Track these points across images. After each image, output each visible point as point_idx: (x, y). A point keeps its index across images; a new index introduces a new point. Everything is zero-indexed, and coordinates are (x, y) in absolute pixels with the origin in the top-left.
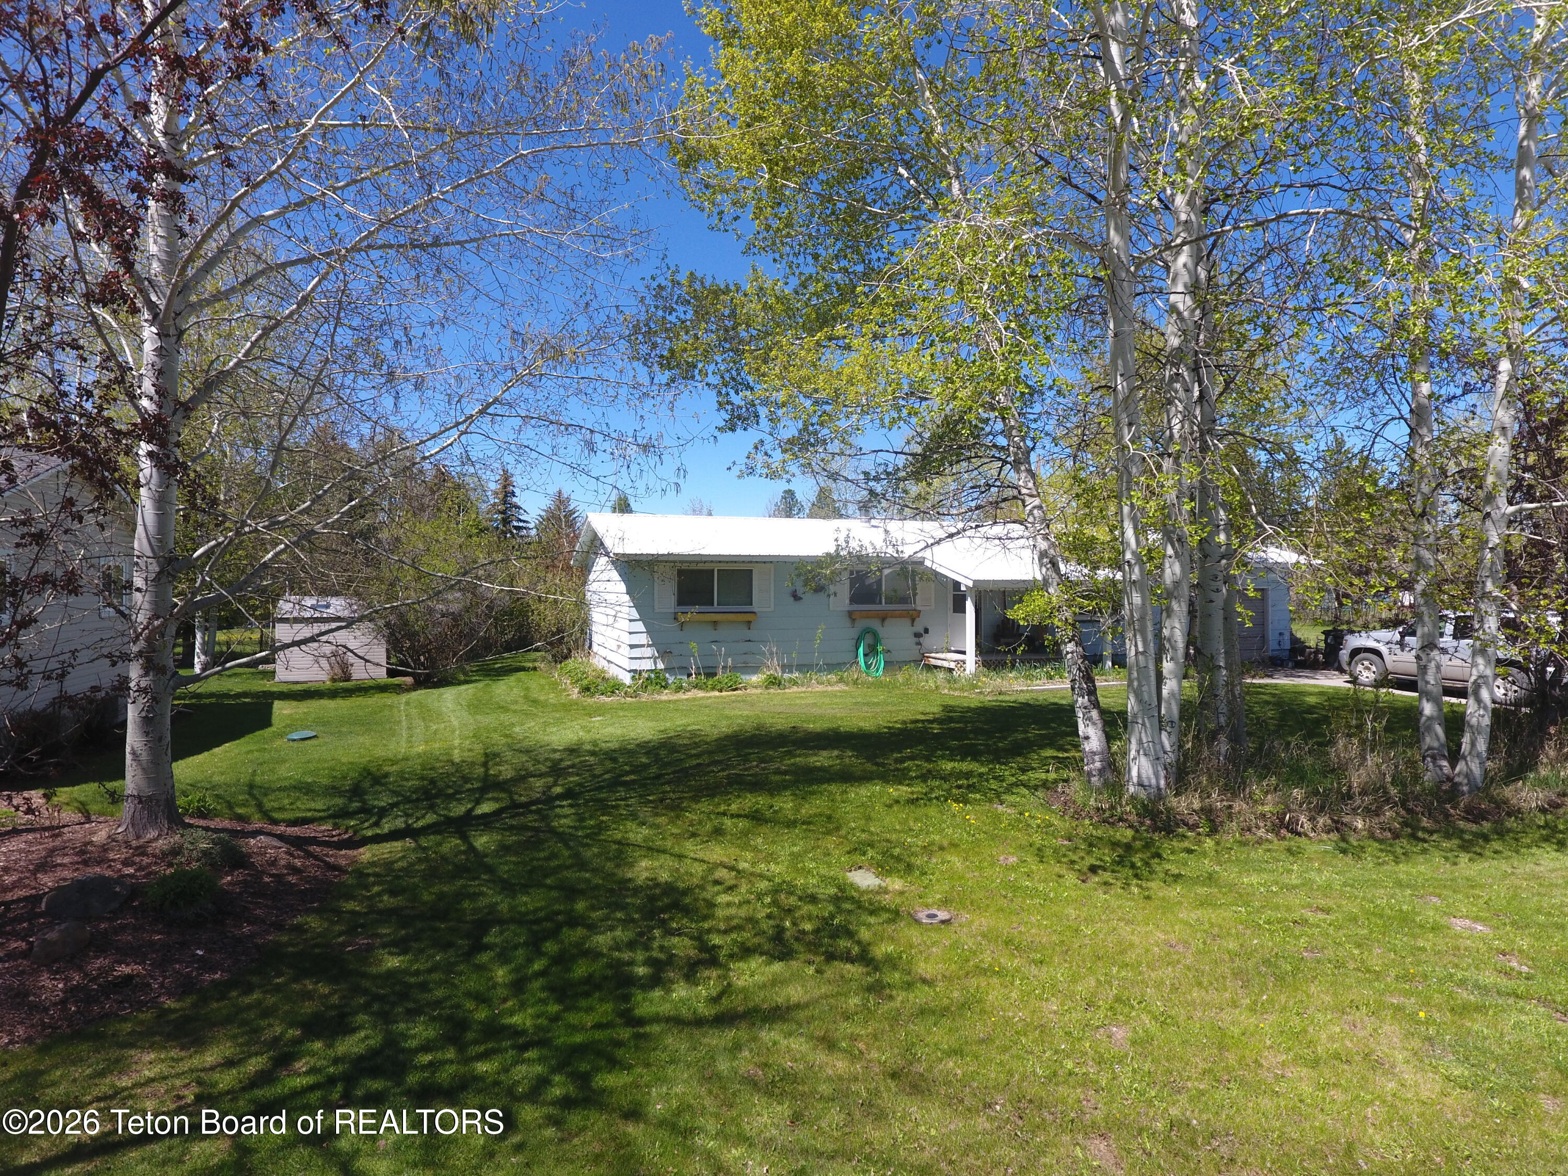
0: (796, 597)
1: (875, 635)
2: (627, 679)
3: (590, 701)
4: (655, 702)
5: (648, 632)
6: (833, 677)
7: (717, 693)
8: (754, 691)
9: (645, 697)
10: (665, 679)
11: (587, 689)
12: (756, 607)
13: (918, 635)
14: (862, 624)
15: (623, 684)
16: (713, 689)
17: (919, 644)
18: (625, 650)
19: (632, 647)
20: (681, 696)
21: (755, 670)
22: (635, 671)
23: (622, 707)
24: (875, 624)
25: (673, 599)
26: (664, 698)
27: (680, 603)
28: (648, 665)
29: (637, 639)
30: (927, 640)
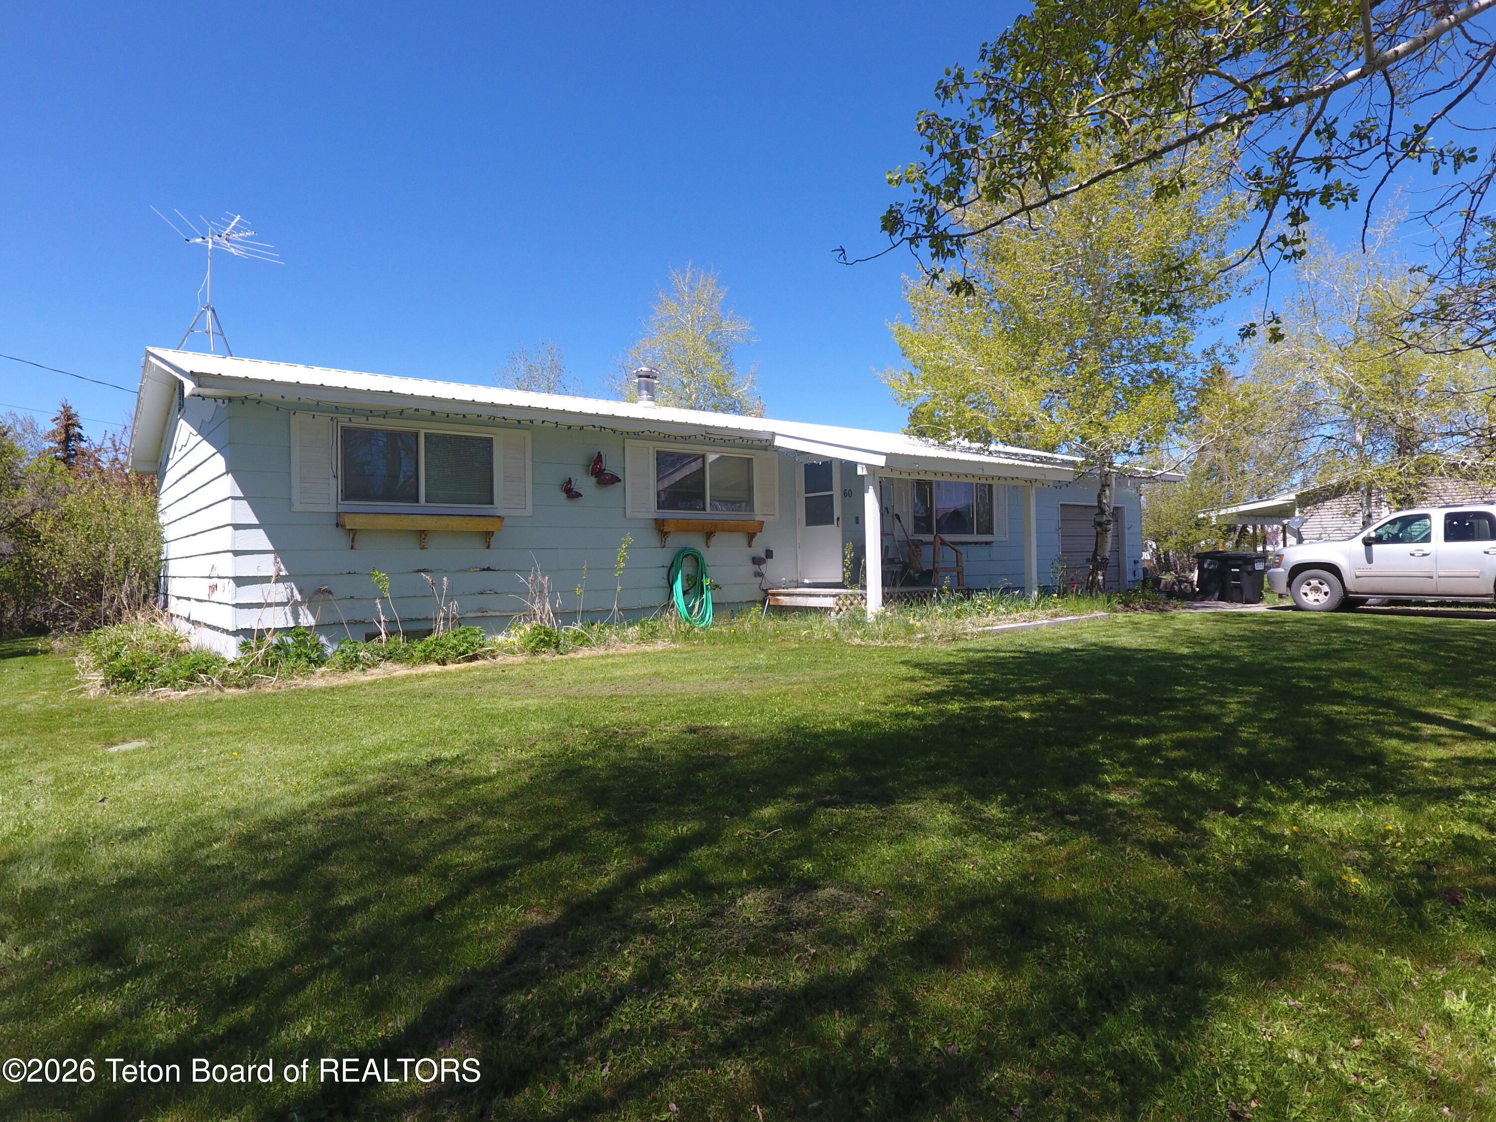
0: (570, 492)
1: (697, 559)
2: (229, 649)
3: (128, 700)
4: (298, 693)
5: (279, 551)
6: (633, 631)
7: (436, 668)
8: (510, 659)
9: (271, 685)
10: (317, 646)
11: (128, 675)
12: (500, 506)
13: (757, 561)
14: (677, 541)
15: (217, 659)
16: (427, 659)
17: (759, 574)
18: (227, 592)
19: (240, 581)
20: (356, 677)
21: (502, 622)
22: (247, 632)
23: (210, 712)
24: (696, 542)
25: (333, 487)
26: (317, 682)
27: (350, 492)
28: (279, 619)
29: (249, 567)
30: (771, 569)
